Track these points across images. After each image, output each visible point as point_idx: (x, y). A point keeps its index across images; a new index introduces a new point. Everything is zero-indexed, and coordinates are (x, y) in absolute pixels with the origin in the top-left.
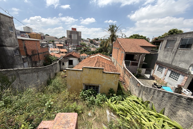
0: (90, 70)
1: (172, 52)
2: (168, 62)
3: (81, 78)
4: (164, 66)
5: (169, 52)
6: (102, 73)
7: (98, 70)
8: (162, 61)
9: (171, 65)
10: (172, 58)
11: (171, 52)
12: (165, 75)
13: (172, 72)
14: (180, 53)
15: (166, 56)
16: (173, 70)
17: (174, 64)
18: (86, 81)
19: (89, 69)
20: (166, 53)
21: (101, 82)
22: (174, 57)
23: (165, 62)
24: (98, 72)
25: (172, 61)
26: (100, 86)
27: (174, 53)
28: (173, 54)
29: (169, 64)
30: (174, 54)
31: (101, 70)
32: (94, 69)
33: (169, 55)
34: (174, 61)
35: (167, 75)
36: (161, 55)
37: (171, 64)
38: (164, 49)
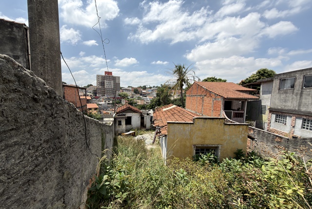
0: (205, 122)
1: (295, 94)
2: (292, 108)
3: (190, 135)
4: (288, 114)
5: (288, 95)
6: (223, 125)
7: (217, 120)
8: (279, 108)
9: (299, 111)
10: (298, 101)
11: (293, 94)
12: (294, 127)
13: (304, 120)
14: (309, 94)
15: (285, 100)
16: (305, 117)
17: (303, 109)
18: (197, 141)
19: (204, 120)
20: (283, 96)
21: (222, 140)
22: (300, 100)
23: (286, 108)
24: (218, 124)
25: (299, 105)
26: (220, 148)
27: (299, 94)
28: (296, 95)
29: (295, 110)
30: (299, 96)
31: (221, 120)
32: (211, 120)
33: (291, 98)
34: (302, 105)
35: (297, 125)
36: (275, 99)
37: (299, 109)
38: (277, 91)
